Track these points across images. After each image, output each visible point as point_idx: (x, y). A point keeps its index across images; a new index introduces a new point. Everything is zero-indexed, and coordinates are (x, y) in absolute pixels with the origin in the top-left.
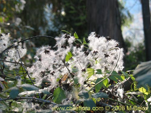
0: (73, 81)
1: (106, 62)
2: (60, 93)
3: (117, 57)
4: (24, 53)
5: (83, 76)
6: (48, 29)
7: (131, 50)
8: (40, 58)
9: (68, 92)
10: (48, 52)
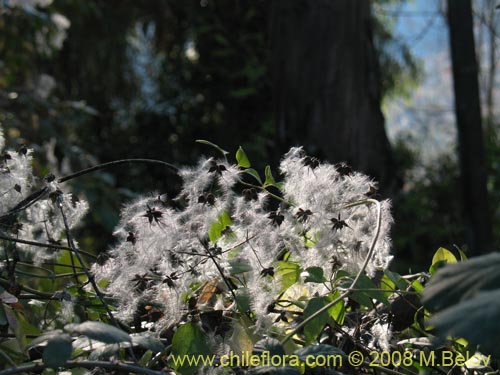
0: (234, 304)
1: (337, 243)
2: (193, 342)
3: (370, 229)
4: (79, 216)
5: (266, 289)
6: (143, 107)
7: (415, 176)
8: (131, 234)
9: (218, 336)
10: (158, 215)
